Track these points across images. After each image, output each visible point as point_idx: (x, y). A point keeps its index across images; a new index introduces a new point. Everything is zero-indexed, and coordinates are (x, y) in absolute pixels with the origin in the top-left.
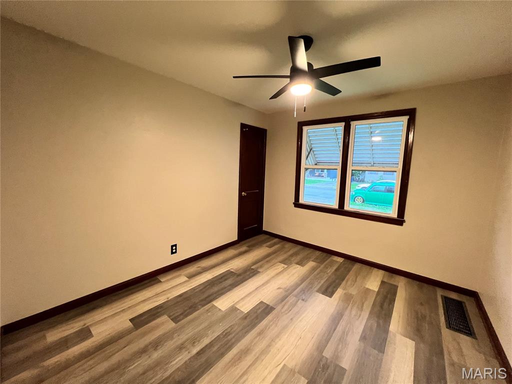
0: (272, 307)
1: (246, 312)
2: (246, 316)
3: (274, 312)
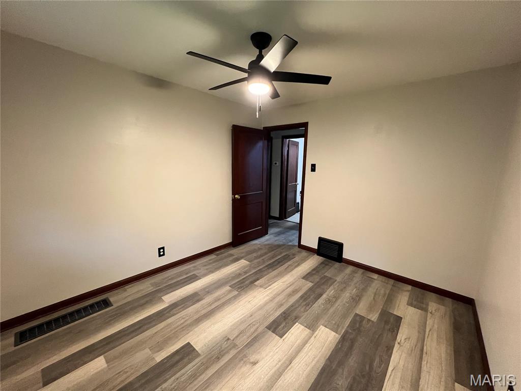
0: (270, 330)
1: (297, 324)
2: (296, 319)
3: (267, 323)
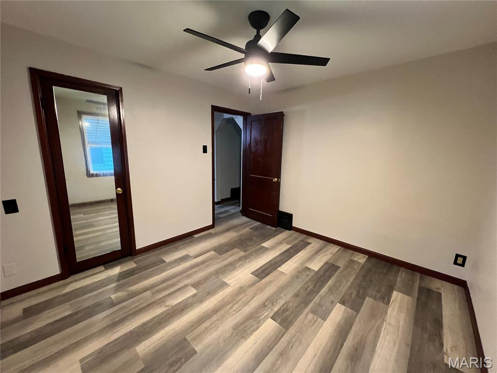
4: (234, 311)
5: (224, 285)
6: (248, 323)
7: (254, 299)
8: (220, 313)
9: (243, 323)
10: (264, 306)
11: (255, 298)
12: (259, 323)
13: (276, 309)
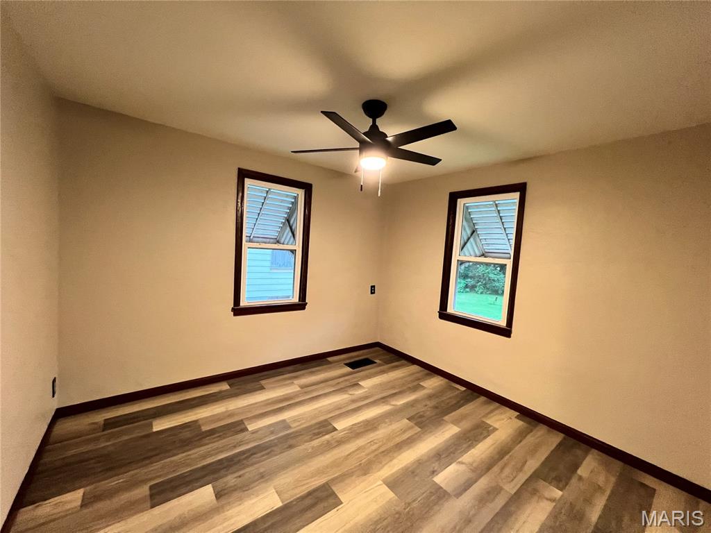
4: (376, 443)
5: (393, 484)
6: (362, 430)
7: (349, 452)
8: (391, 444)
9: (367, 431)
10: (340, 442)
11: (347, 453)
12: (351, 428)
13: (327, 437)
